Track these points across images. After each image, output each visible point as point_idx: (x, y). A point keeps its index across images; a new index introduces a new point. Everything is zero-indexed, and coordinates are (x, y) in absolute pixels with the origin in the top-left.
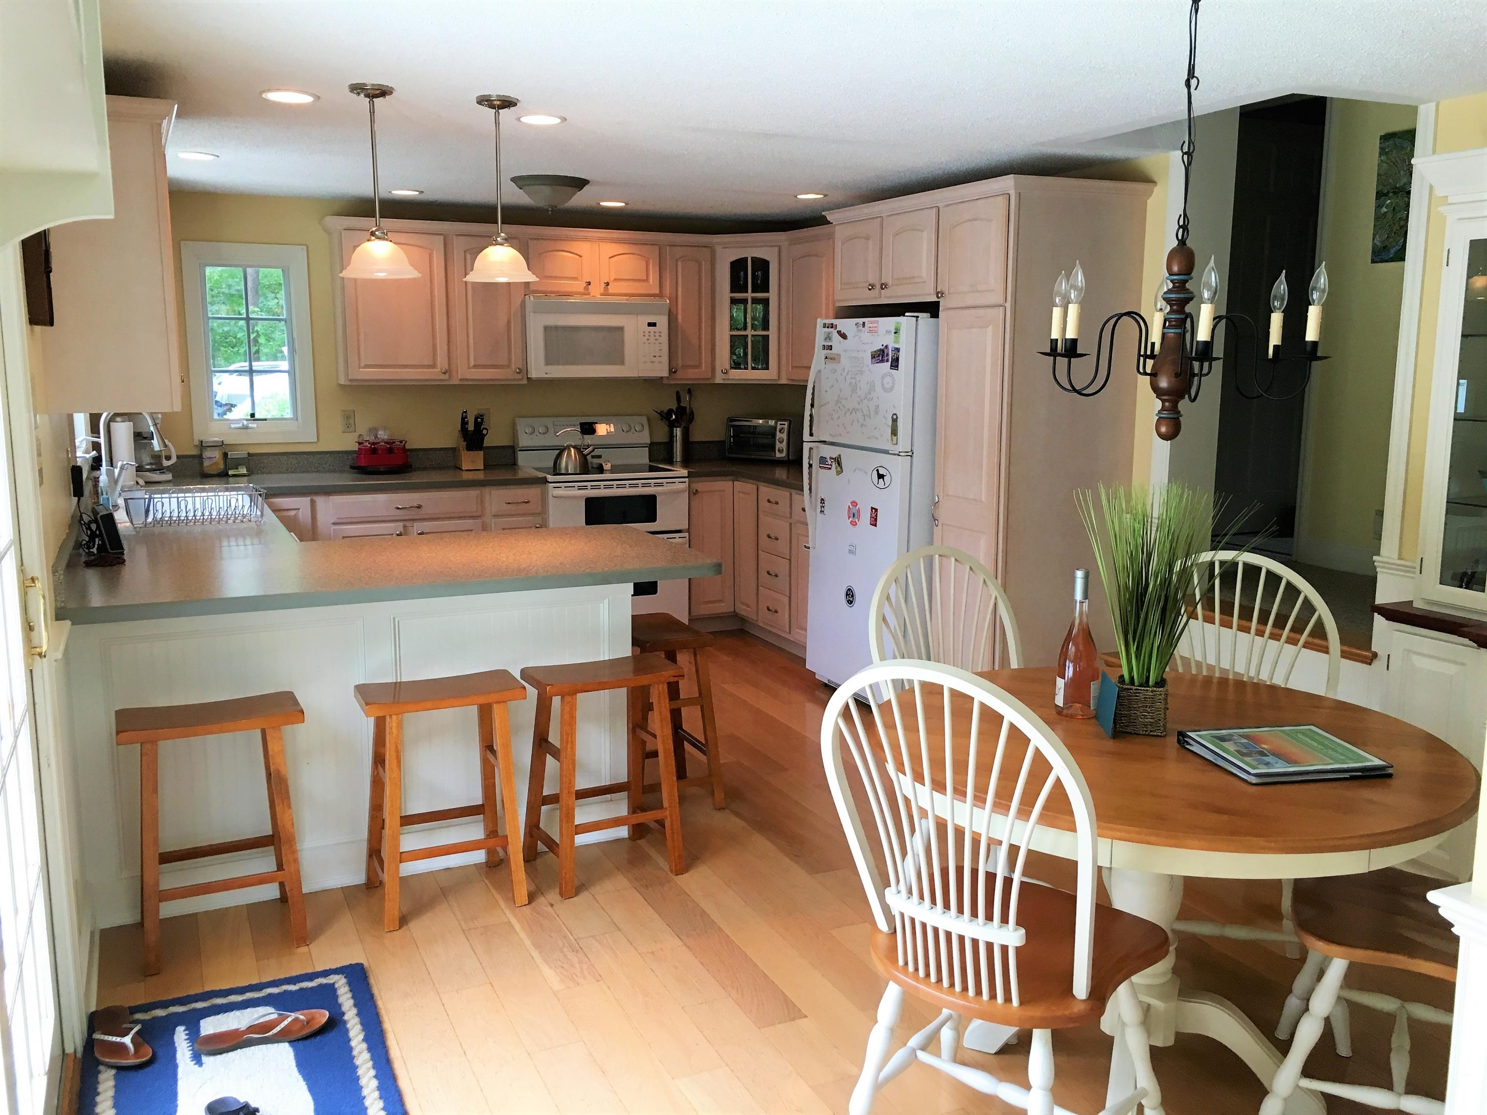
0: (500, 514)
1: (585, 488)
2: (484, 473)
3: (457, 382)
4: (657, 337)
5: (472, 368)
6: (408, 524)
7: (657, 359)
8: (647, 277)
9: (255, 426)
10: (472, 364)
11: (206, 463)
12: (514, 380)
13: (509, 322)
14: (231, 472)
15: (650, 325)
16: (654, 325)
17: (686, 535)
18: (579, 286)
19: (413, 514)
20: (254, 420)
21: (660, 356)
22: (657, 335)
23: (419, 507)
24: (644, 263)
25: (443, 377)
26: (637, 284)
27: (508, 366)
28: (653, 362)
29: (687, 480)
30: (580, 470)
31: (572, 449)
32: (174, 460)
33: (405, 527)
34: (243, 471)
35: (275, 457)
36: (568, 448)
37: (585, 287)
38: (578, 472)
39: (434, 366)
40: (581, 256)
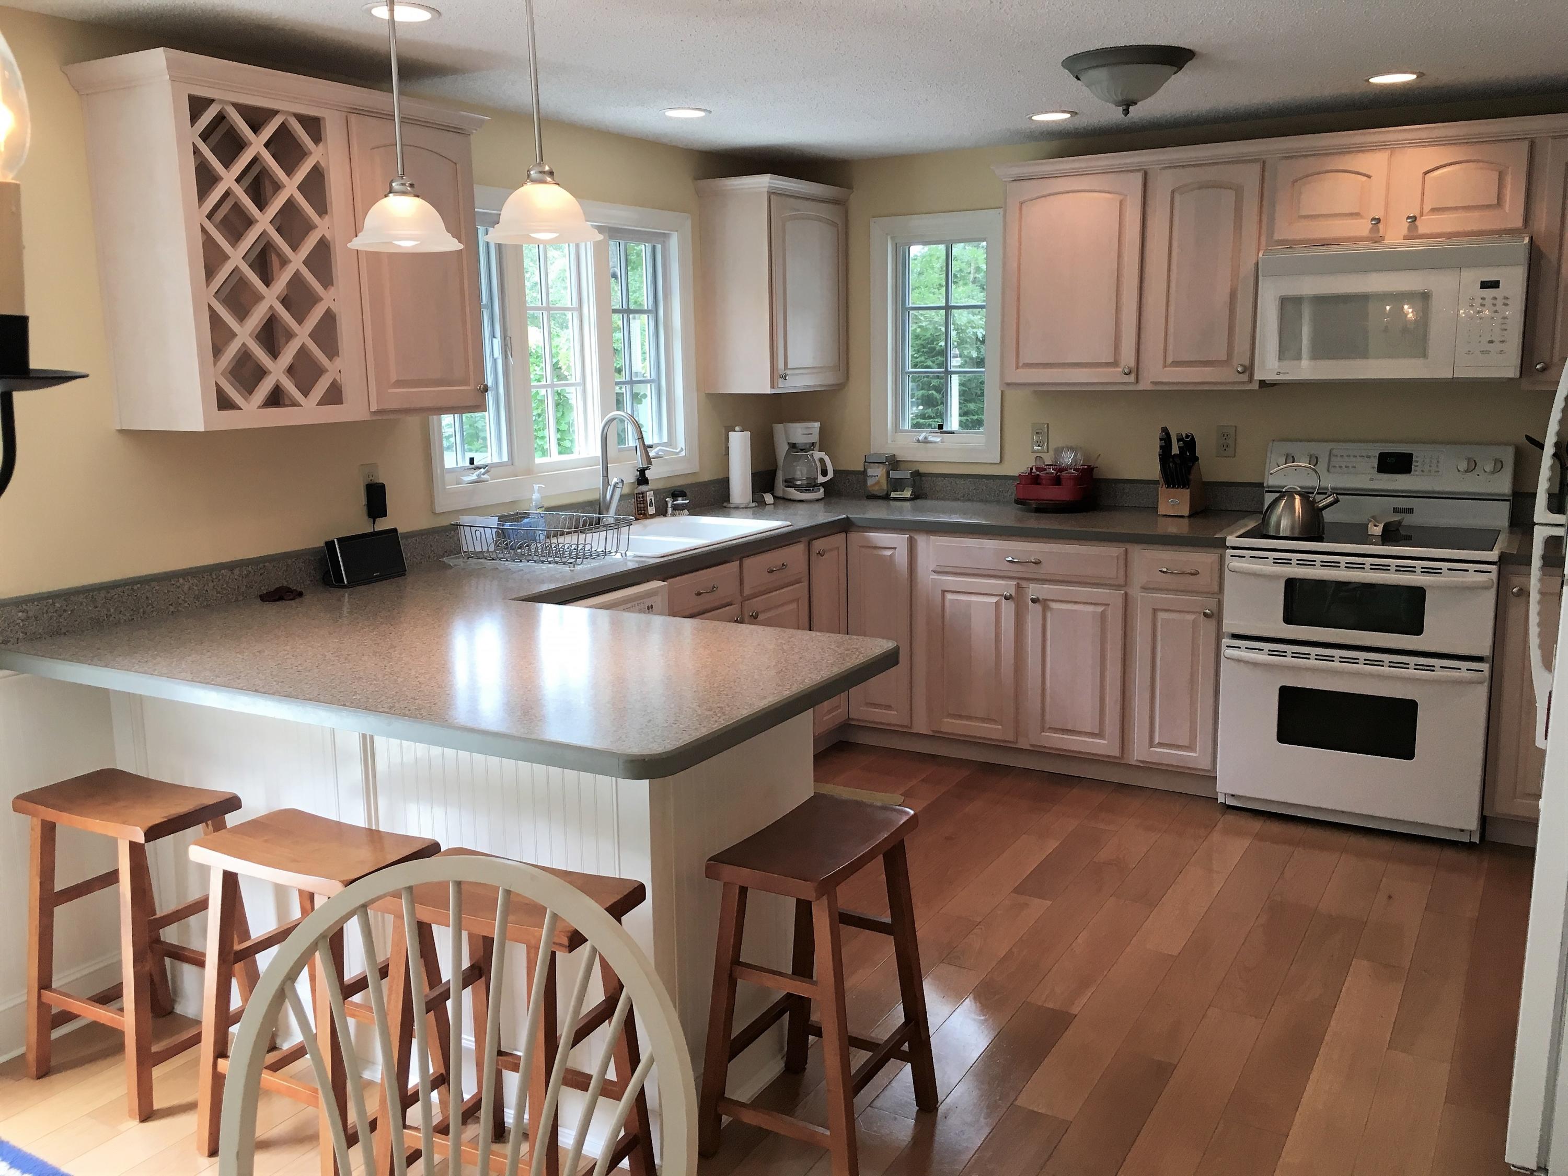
0: (1151, 586)
1: (1287, 562)
2: (1190, 525)
3: (1149, 387)
4: (1499, 306)
5: (1170, 366)
6: (1024, 584)
7: (1497, 346)
8: (1499, 198)
9: (938, 440)
10: (1170, 360)
11: (870, 482)
12: (1234, 383)
13: (1233, 295)
14: (893, 495)
15: (1485, 285)
16: (1495, 285)
17: (1485, 667)
18: (1363, 227)
19: (1031, 571)
20: (941, 433)
21: (1503, 342)
22: (1499, 302)
23: (1037, 563)
24: (1495, 175)
25: (1127, 379)
26: (1476, 214)
27: (1227, 362)
28: (1488, 352)
29: (1494, 568)
30: (1300, 533)
31: (1297, 497)
32: (830, 475)
33: (1018, 587)
34: (907, 494)
35: (951, 480)
36: (1290, 494)
37: (1371, 229)
38: (1296, 536)
39: (1115, 364)
40: (1369, 177)
